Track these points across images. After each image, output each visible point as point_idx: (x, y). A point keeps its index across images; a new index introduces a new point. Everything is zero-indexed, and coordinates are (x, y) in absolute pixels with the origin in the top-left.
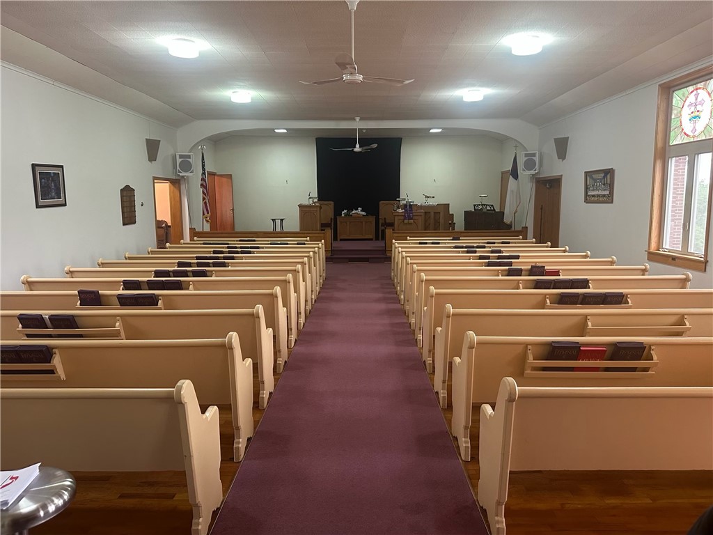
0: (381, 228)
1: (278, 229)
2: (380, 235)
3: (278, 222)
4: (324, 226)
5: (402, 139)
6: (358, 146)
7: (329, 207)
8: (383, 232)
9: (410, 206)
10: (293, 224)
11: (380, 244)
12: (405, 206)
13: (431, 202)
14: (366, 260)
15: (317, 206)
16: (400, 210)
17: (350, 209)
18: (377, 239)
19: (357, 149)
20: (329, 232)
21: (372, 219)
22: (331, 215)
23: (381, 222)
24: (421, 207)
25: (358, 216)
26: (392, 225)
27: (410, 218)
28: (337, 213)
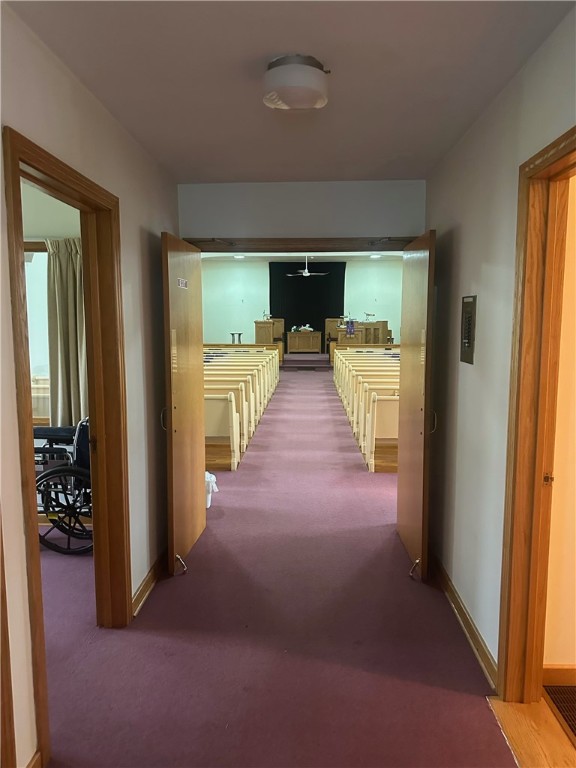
0: (326, 342)
1: (236, 342)
2: (325, 349)
3: (236, 336)
4: (276, 340)
5: (345, 263)
6: (306, 270)
7: (280, 323)
8: (328, 346)
9: (352, 323)
10: (249, 337)
11: (325, 356)
12: (348, 322)
13: (372, 320)
14: (313, 369)
15: (270, 323)
16: (343, 327)
17: (299, 326)
18: (323, 352)
19: (306, 273)
20: (281, 345)
21: (319, 334)
22: (282, 330)
23: (326, 337)
24: (362, 324)
25: (306, 332)
26: (336, 340)
27: (351, 333)
28: (287, 328)
